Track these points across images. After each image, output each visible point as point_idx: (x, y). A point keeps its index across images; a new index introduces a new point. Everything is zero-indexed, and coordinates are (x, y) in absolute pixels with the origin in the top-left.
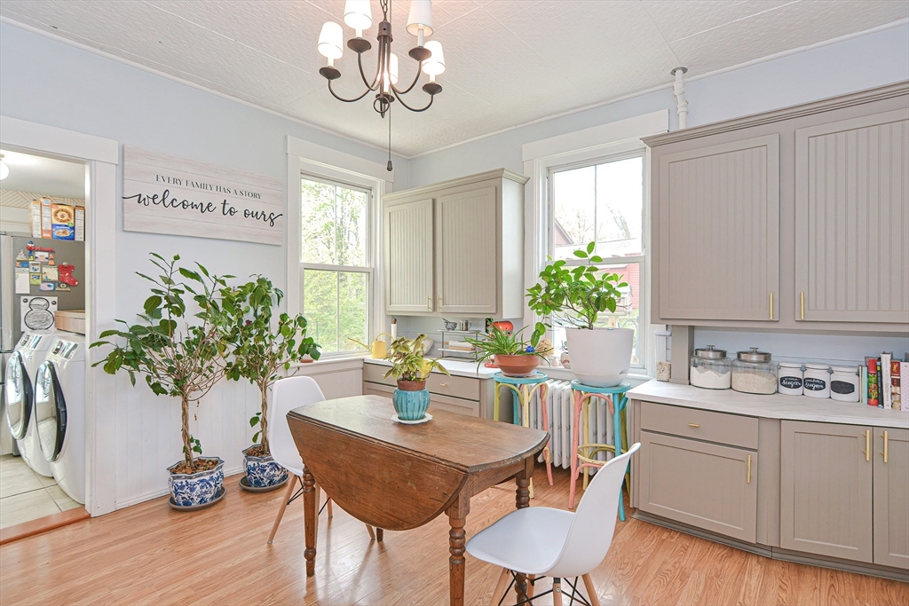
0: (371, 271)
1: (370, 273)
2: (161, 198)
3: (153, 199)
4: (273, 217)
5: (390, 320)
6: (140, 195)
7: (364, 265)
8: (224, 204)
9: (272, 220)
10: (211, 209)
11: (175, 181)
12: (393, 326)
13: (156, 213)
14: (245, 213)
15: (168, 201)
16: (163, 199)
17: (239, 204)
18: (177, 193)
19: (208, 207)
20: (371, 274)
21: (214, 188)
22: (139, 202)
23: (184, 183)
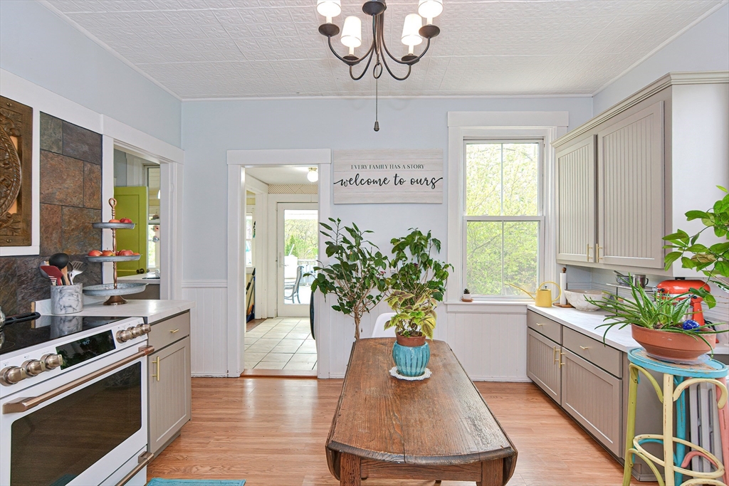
0: (542, 219)
1: (542, 221)
2: (354, 180)
3: (350, 181)
4: (434, 181)
5: (561, 268)
6: (342, 180)
7: (536, 214)
8: (396, 177)
9: (433, 184)
10: (386, 182)
11: (363, 167)
12: (562, 275)
13: (352, 190)
14: (412, 182)
15: (358, 182)
16: (356, 181)
17: (406, 175)
18: (364, 175)
19: (384, 181)
20: (542, 223)
21: (389, 167)
22: (342, 185)
23: (368, 167)
